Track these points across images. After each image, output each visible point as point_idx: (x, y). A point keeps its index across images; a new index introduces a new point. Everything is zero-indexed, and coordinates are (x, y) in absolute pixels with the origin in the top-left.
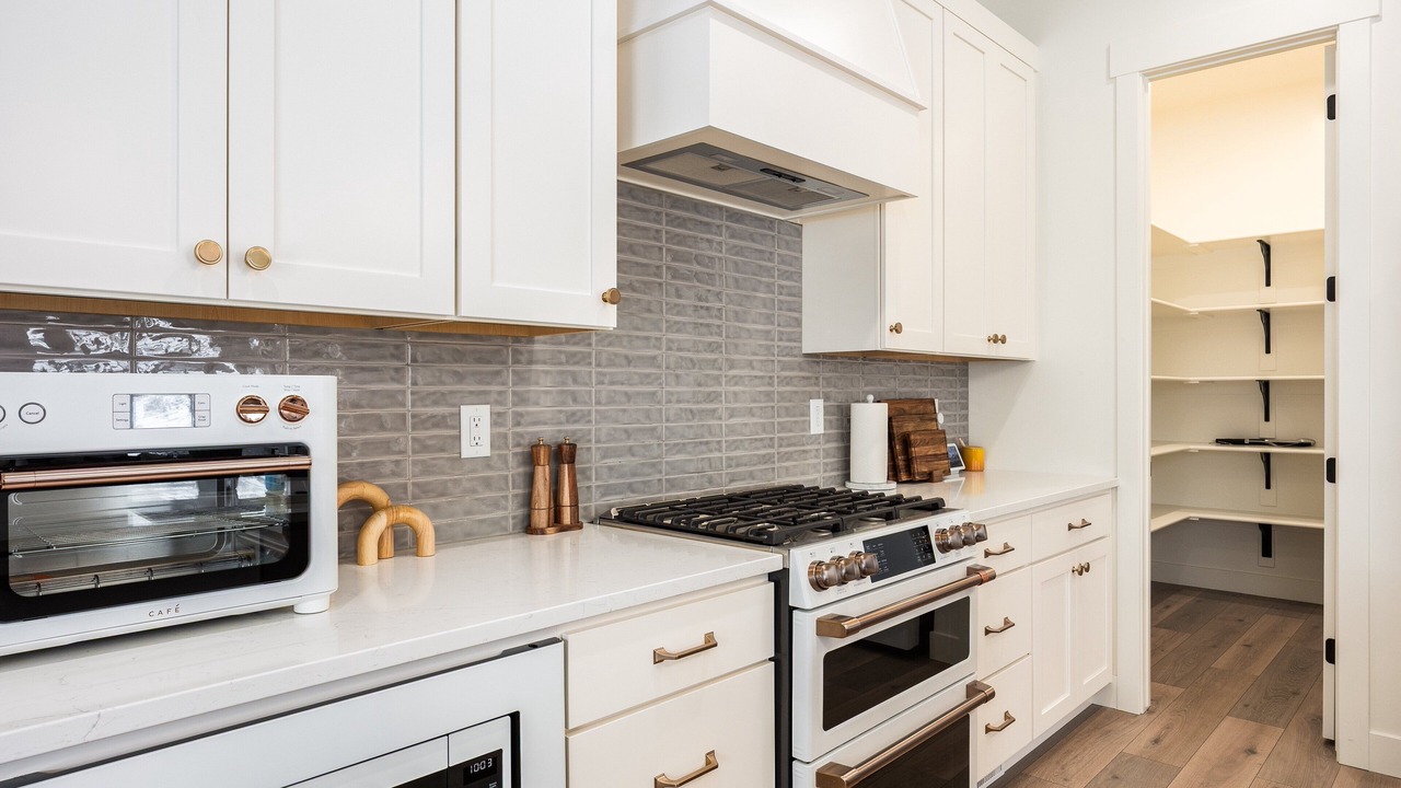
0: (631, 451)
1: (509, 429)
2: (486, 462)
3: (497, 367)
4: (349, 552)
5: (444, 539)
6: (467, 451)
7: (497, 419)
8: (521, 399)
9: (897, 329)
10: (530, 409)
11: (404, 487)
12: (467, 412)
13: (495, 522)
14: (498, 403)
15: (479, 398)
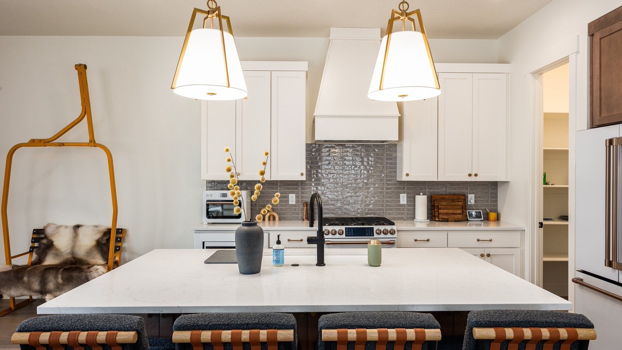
0: (332, 205)
1: (300, 199)
2: (295, 205)
3: (296, 187)
4: (269, 219)
5: (280, 219)
6: (290, 203)
7: (297, 197)
8: (303, 193)
9: (407, 175)
10: (305, 195)
11: (278, 209)
12: (290, 195)
13: (297, 217)
14: (297, 194)
15: (293, 193)
